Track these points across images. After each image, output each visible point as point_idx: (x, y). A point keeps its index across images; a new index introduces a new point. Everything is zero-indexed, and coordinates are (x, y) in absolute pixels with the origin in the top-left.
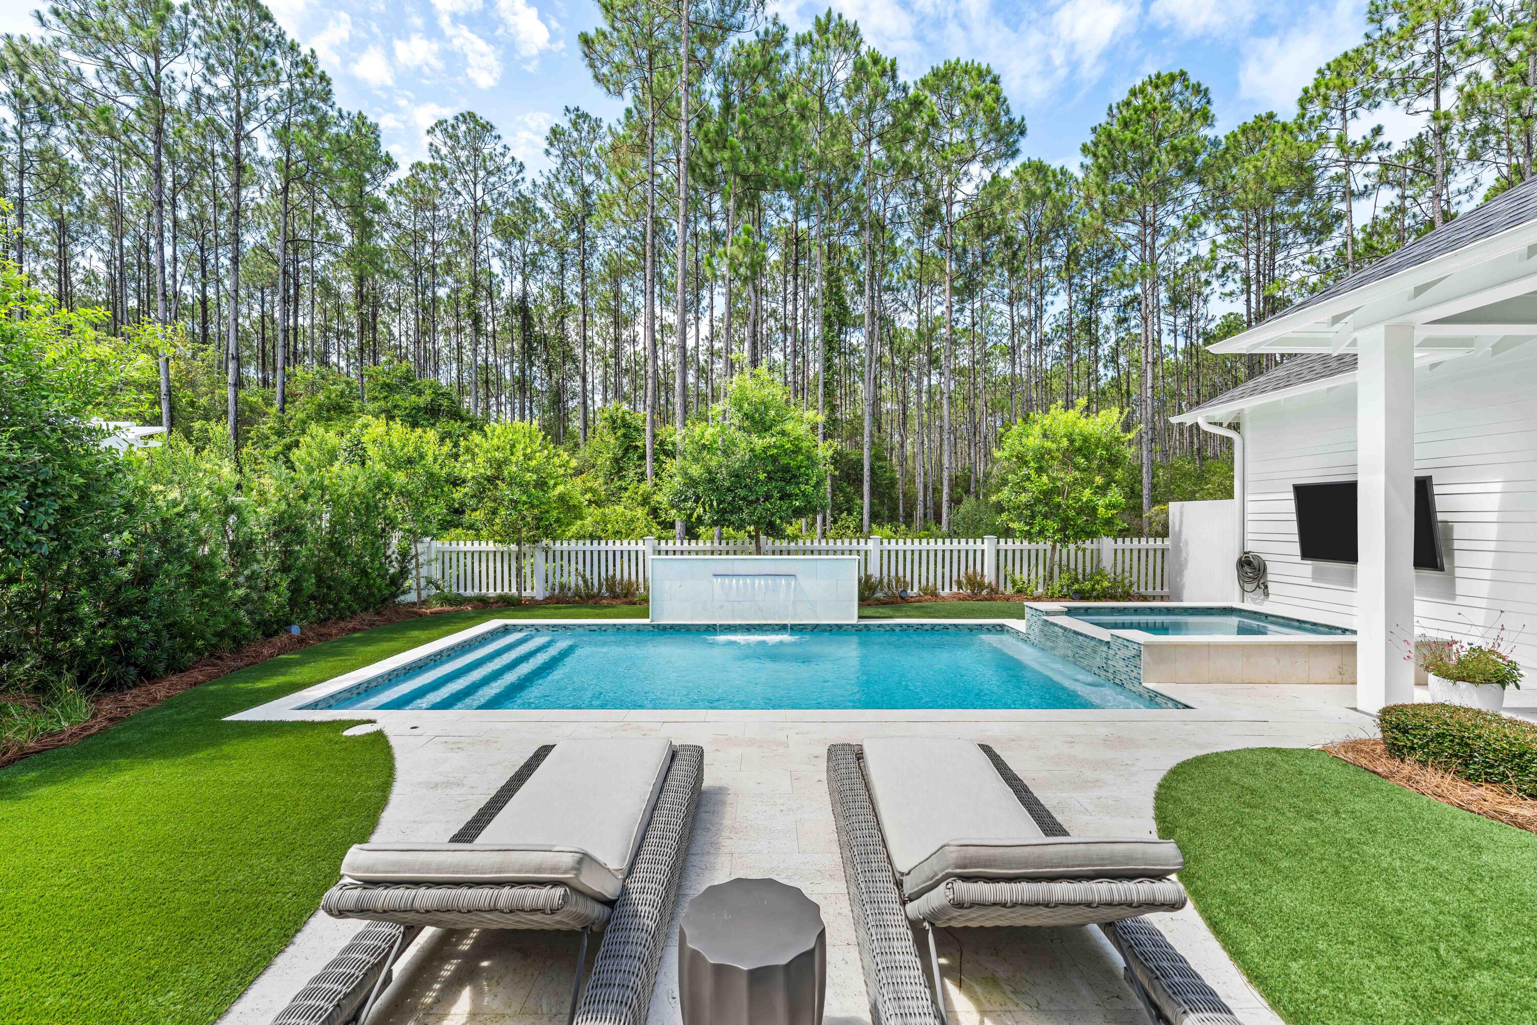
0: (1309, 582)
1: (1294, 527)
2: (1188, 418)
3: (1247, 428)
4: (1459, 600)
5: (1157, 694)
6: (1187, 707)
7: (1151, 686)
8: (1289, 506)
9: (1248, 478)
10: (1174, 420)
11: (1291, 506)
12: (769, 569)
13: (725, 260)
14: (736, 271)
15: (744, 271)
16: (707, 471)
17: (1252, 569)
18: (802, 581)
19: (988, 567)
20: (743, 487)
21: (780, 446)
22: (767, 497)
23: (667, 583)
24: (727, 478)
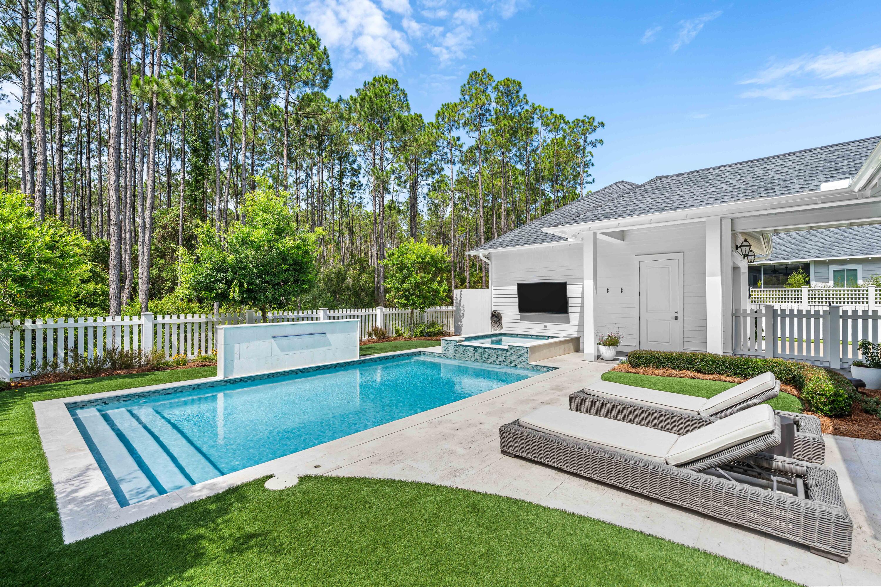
0: (519, 321)
1: (516, 300)
2: (472, 253)
3: (493, 259)
4: (571, 323)
5: (537, 366)
6: (556, 368)
7: (534, 363)
8: (515, 292)
9: (494, 280)
10: (467, 253)
11: (516, 292)
12: (309, 330)
13: (155, 88)
14: (166, 99)
15: (173, 102)
16: (239, 261)
17: (496, 318)
18: (328, 335)
19: (380, 324)
20: (268, 274)
21: (298, 248)
22: (286, 282)
23: (237, 347)
24: (256, 267)
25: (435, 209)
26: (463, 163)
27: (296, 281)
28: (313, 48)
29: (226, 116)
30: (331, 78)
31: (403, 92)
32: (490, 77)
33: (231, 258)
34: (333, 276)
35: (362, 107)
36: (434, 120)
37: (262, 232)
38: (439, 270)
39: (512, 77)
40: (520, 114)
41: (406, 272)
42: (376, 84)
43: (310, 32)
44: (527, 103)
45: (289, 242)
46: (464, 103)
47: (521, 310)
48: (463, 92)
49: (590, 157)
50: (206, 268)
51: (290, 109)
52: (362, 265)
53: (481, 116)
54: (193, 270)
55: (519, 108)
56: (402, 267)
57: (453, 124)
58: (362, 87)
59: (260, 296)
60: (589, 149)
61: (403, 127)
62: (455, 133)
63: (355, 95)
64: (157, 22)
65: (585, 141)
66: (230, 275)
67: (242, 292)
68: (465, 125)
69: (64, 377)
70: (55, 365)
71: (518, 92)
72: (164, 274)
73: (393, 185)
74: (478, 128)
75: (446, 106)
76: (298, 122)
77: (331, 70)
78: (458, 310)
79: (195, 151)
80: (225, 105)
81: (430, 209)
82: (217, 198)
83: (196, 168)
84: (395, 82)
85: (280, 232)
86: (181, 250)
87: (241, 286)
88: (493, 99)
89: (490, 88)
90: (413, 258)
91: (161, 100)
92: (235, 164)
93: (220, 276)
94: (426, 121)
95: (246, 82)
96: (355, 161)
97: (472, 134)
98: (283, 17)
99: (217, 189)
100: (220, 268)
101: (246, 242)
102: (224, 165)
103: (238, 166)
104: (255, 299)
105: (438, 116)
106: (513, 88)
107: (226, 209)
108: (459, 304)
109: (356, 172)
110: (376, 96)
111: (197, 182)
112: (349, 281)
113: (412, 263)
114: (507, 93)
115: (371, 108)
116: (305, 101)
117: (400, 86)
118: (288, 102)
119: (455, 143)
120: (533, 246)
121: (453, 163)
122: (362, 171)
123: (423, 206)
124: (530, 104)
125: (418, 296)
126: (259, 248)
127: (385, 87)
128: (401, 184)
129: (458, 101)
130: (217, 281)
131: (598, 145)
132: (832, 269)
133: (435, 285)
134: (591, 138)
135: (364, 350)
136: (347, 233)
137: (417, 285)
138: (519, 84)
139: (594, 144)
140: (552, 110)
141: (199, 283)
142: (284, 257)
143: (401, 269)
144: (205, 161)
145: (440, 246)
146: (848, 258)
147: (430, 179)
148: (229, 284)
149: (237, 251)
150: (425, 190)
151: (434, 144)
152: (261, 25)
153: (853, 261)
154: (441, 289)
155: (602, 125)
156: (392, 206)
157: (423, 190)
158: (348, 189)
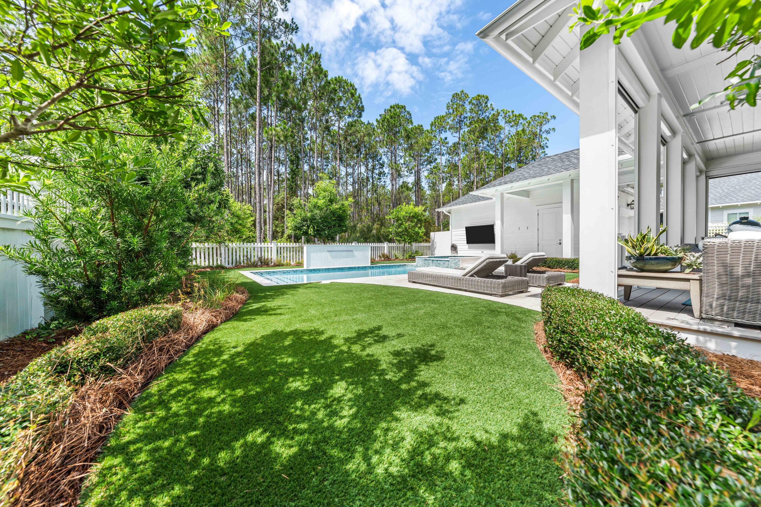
0: (467, 248)
1: (465, 237)
2: (439, 210)
3: (452, 213)
9: (452, 226)
10: (436, 210)
11: (465, 232)
12: (345, 249)
13: (274, 132)
14: (279, 138)
15: (282, 139)
16: (313, 216)
17: (454, 248)
18: (355, 252)
19: (386, 252)
20: (326, 222)
21: (340, 209)
22: (334, 226)
23: (312, 254)
24: (320, 218)
25: (433, 186)
26: (449, 154)
27: (340, 226)
28: (353, 95)
29: (307, 139)
30: (363, 111)
31: (409, 113)
32: (466, 96)
33: (309, 215)
34: (365, 229)
35: (383, 126)
36: (429, 128)
37: (323, 201)
38: (420, 221)
39: (481, 93)
40: (488, 117)
41: (400, 222)
42: (392, 110)
43: (351, 85)
44: (493, 110)
45: (335, 206)
46: (449, 114)
47: (468, 243)
48: (448, 107)
49: (546, 141)
50: (299, 219)
51: (341, 131)
52: (382, 222)
53: (460, 122)
54: (293, 220)
55: (487, 114)
56: (398, 219)
57: (442, 129)
58: (383, 113)
59: (322, 233)
60: (544, 135)
61: (408, 135)
62: (443, 136)
63: (379, 118)
64: (274, 99)
65: (541, 131)
66: (309, 222)
67: (314, 231)
68: (450, 129)
69: (244, 267)
70: (240, 263)
71: (486, 103)
72: (278, 229)
73: (404, 172)
74: (458, 130)
75: (437, 118)
76: (346, 139)
77: (363, 107)
78: (433, 245)
79: (292, 161)
80: (307, 133)
81: (430, 186)
82: (302, 186)
83: (292, 170)
84: (404, 107)
85: (331, 201)
86: (287, 212)
87: (314, 228)
88: (468, 110)
89: (467, 102)
90: (403, 213)
91: (276, 138)
92: (312, 167)
93: (305, 223)
94: (425, 129)
95: (317, 120)
96: (381, 159)
97: (455, 134)
98: (336, 80)
99: (303, 182)
100: (304, 220)
101: (316, 206)
102: (306, 167)
103: (314, 168)
104: (320, 234)
105: (432, 125)
106: (483, 100)
107: (308, 193)
108: (433, 241)
109: (382, 165)
110: (391, 118)
111: (292, 178)
112: (374, 231)
113: (404, 217)
114: (479, 104)
115: (388, 126)
116: (350, 125)
117: (407, 109)
118: (339, 128)
119: (444, 141)
120: (474, 204)
121: (443, 155)
122: (385, 165)
123: (424, 184)
124: (495, 110)
125: (407, 236)
126: (321, 209)
127: (398, 110)
128: (410, 170)
129: (444, 114)
130: (303, 226)
131: (552, 132)
132: (726, 213)
133: (417, 229)
134: (545, 128)
135: (373, 261)
136: (376, 204)
137: (406, 230)
138: (487, 98)
139: (548, 132)
140: (513, 112)
141: (296, 226)
142: (333, 213)
143: (397, 221)
144: (297, 167)
145: (420, 207)
146: (739, 204)
147: (429, 166)
148: (308, 227)
149: (312, 211)
150: (426, 173)
151: (430, 144)
152: (324, 87)
153: (743, 206)
154: (420, 231)
155: (554, 117)
156: (405, 186)
157: (424, 173)
158: (377, 177)
